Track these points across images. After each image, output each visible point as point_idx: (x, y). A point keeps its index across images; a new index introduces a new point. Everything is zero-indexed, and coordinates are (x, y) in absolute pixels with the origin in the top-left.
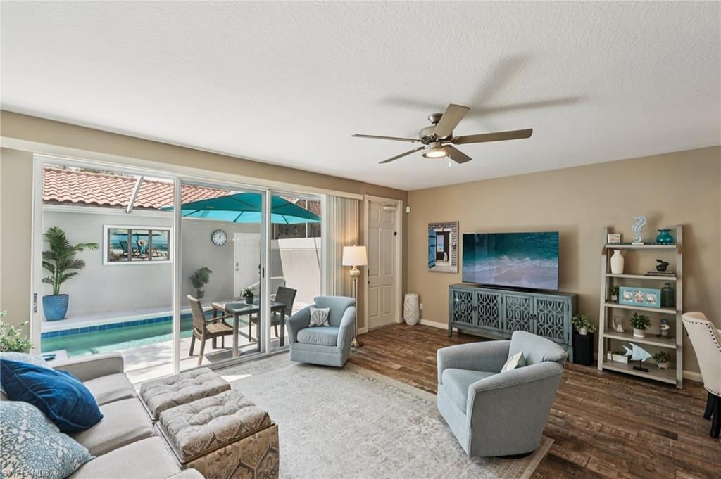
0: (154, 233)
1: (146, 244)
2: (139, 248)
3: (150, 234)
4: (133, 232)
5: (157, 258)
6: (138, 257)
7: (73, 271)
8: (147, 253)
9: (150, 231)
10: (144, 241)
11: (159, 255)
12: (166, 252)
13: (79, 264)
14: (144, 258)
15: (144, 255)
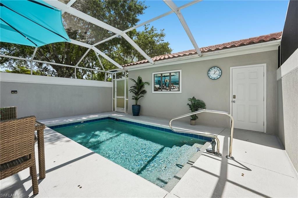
0: (172, 74)
4: (163, 75)
5: (174, 90)
6: (165, 89)
7: (142, 95)
8: (169, 87)
11: (175, 88)
12: (178, 86)
13: (144, 92)
14: (167, 90)
15: (168, 88)
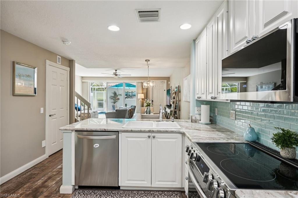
0: (133, 92)
1: (131, 95)
2: (130, 96)
3: (132, 92)
4: (129, 92)
6: (130, 98)
7: (117, 100)
9: (132, 91)
10: (131, 94)
12: (135, 97)
13: (118, 99)
